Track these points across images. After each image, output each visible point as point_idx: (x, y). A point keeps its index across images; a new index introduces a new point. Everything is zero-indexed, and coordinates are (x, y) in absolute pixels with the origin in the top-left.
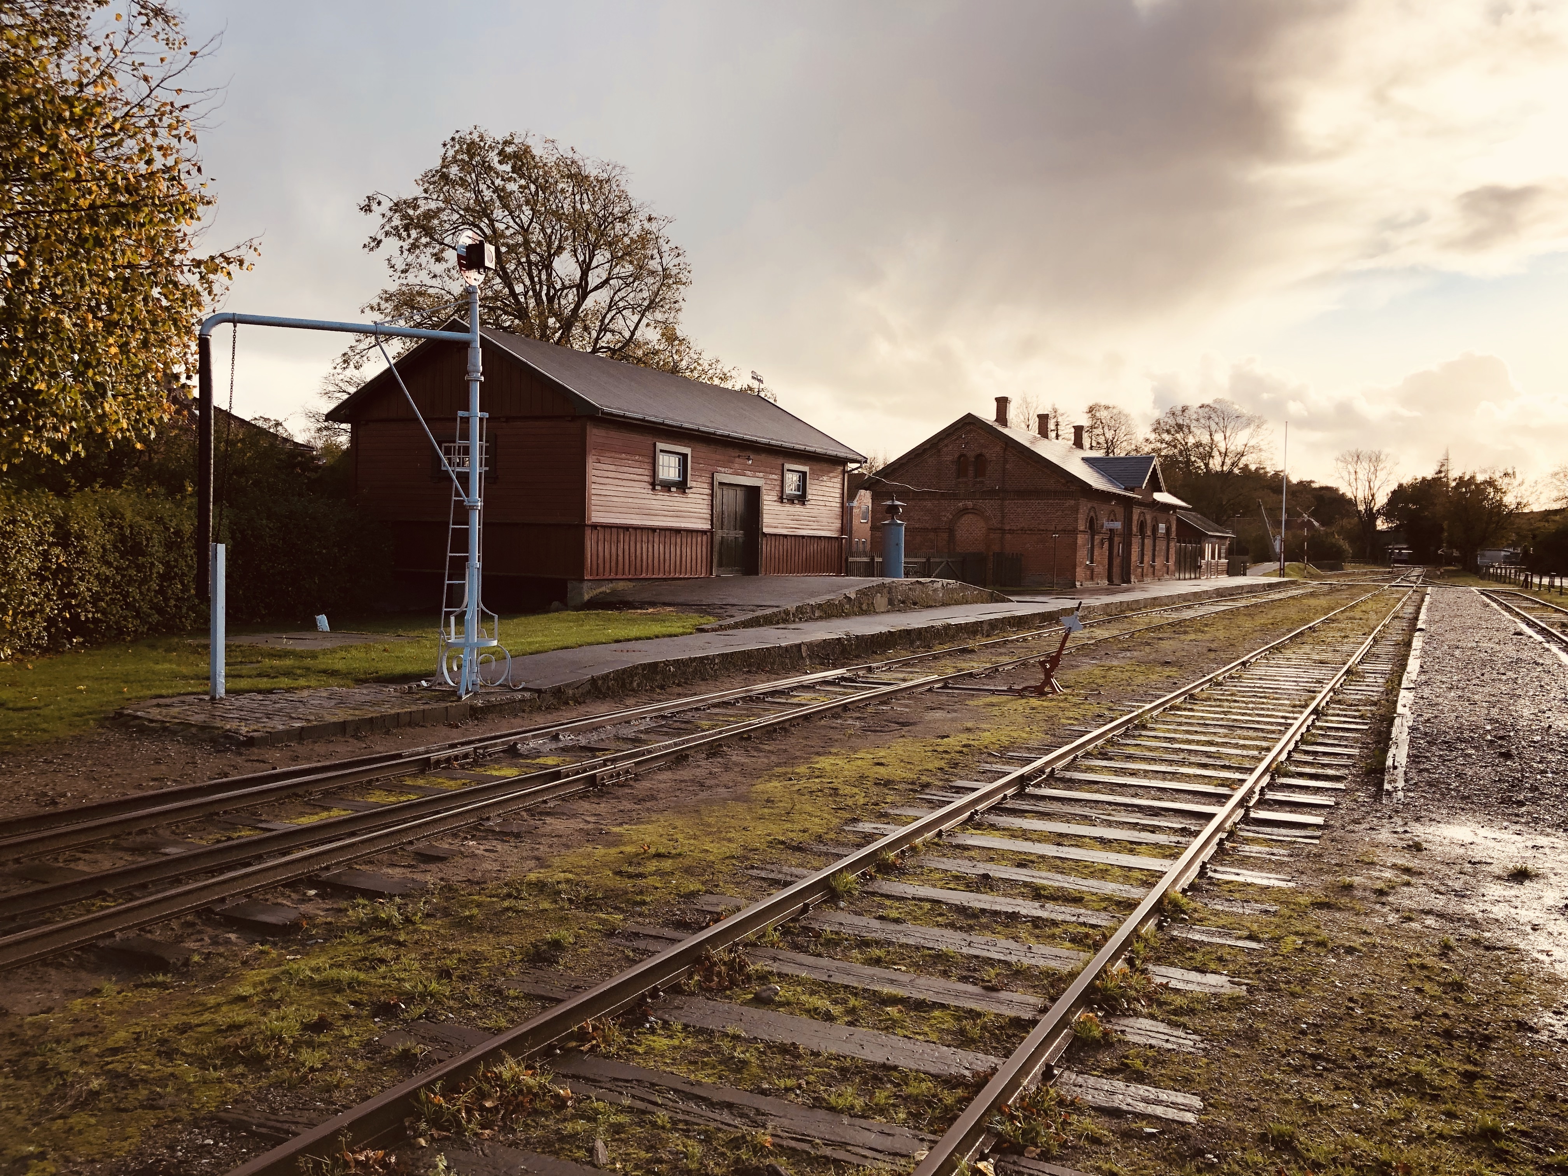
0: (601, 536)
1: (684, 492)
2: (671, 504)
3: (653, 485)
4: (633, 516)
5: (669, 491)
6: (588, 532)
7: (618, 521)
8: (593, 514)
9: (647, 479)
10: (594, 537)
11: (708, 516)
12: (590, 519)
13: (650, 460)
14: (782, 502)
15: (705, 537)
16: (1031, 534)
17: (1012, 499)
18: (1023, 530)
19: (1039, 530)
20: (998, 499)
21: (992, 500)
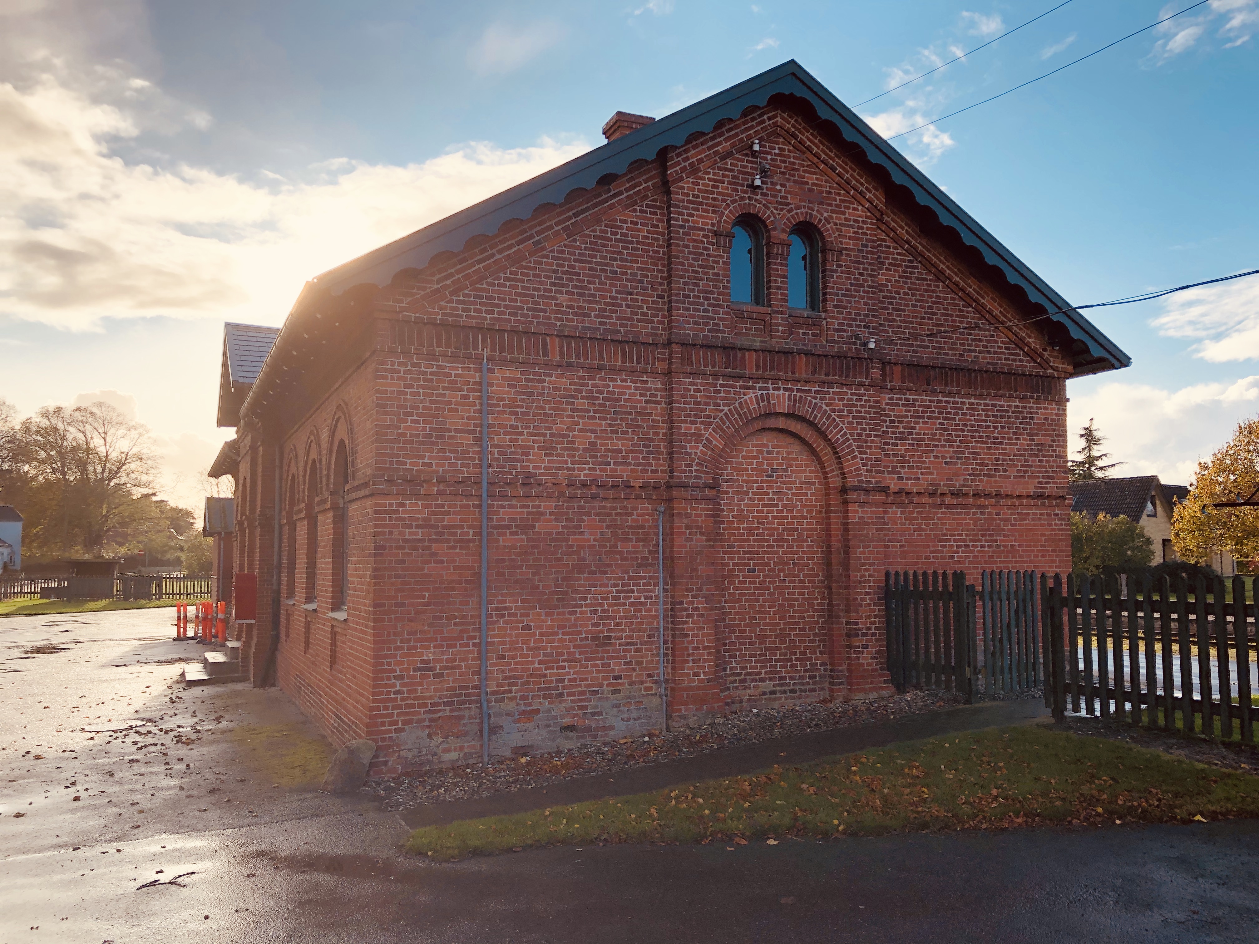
16: (956, 506)
17: (901, 391)
18: (934, 493)
19: (976, 495)
20: (869, 386)
21: (850, 386)
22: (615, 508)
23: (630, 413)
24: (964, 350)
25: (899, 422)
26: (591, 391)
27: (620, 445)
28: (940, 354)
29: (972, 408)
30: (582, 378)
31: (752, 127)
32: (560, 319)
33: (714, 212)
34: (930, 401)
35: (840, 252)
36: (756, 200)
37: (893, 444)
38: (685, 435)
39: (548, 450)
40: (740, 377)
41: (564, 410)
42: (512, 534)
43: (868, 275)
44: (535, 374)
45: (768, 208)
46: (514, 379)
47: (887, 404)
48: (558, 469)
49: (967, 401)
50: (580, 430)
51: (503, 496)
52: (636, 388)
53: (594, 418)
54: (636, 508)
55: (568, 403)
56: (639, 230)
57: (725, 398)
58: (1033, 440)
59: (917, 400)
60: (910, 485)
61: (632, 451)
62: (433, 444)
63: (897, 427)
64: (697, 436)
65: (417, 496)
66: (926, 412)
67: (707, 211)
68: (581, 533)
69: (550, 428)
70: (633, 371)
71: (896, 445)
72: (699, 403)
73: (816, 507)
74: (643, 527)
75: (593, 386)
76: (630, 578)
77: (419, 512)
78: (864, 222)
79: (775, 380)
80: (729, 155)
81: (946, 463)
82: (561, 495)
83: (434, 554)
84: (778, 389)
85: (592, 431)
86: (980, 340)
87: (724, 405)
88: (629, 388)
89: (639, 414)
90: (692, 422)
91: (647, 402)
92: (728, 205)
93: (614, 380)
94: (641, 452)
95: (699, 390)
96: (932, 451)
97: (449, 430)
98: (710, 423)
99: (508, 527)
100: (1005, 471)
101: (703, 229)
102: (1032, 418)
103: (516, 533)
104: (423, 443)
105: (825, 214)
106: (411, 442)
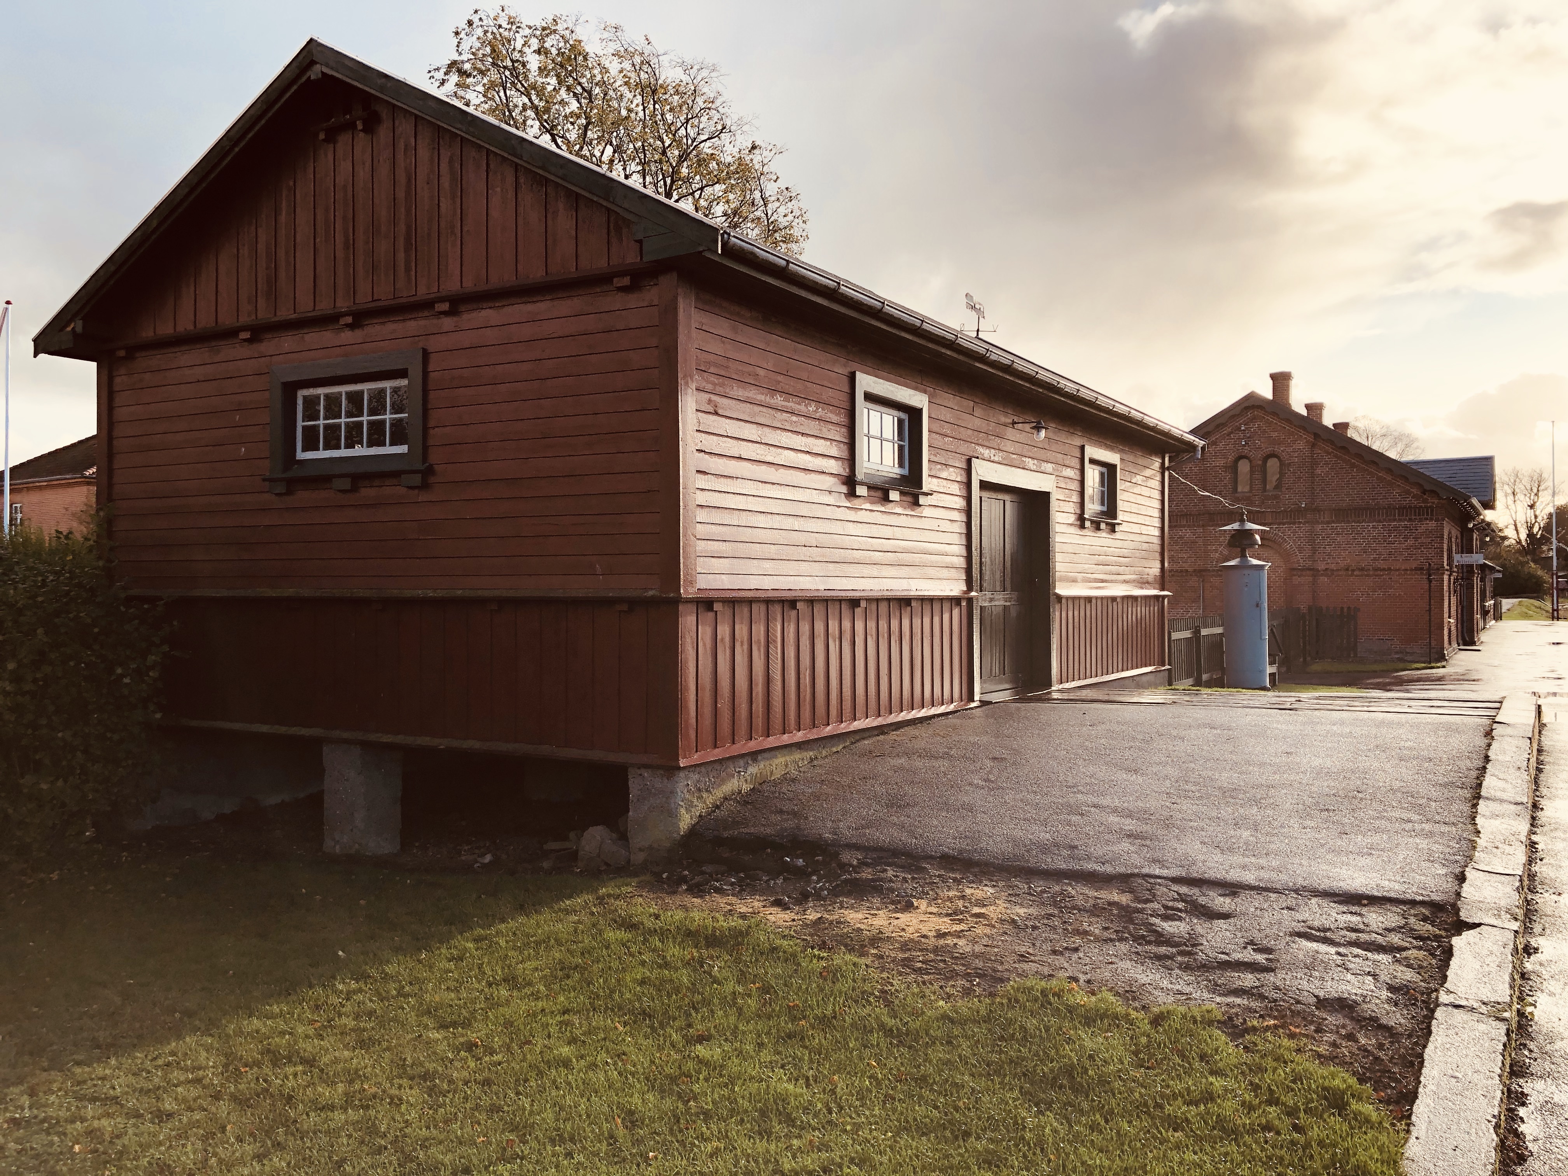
0: (724, 630)
1: (916, 504)
2: (887, 532)
3: (850, 482)
4: (804, 567)
5: (886, 499)
6: (688, 620)
7: (767, 583)
8: (702, 565)
9: (834, 466)
10: (705, 632)
11: (961, 562)
12: (692, 583)
13: (842, 419)
14: (1082, 527)
15: (956, 612)
16: (1362, 576)
17: (1328, 523)
18: (1347, 570)
19: (1376, 570)
20: (1304, 524)
21: (1294, 523)
27: (1184, 555)
31: (1242, 419)
33: (1224, 458)
34: (1346, 526)
35: (1289, 464)
36: (1245, 449)
37: (1323, 548)
38: (1209, 550)
43: (1306, 472)
45: (1251, 452)
47: (1320, 529)
59: (1339, 526)
60: (1333, 566)
63: (1326, 540)
64: (1216, 551)
66: (1344, 532)
70: (1189, 526)
78: (1303, 449)
80: (1232, 433)
81: (1356, 555)
88: (1188, 533)
92: (1231, 454)
96: (1347, 550)
101: (1219, 466)
105: (1282, 449)
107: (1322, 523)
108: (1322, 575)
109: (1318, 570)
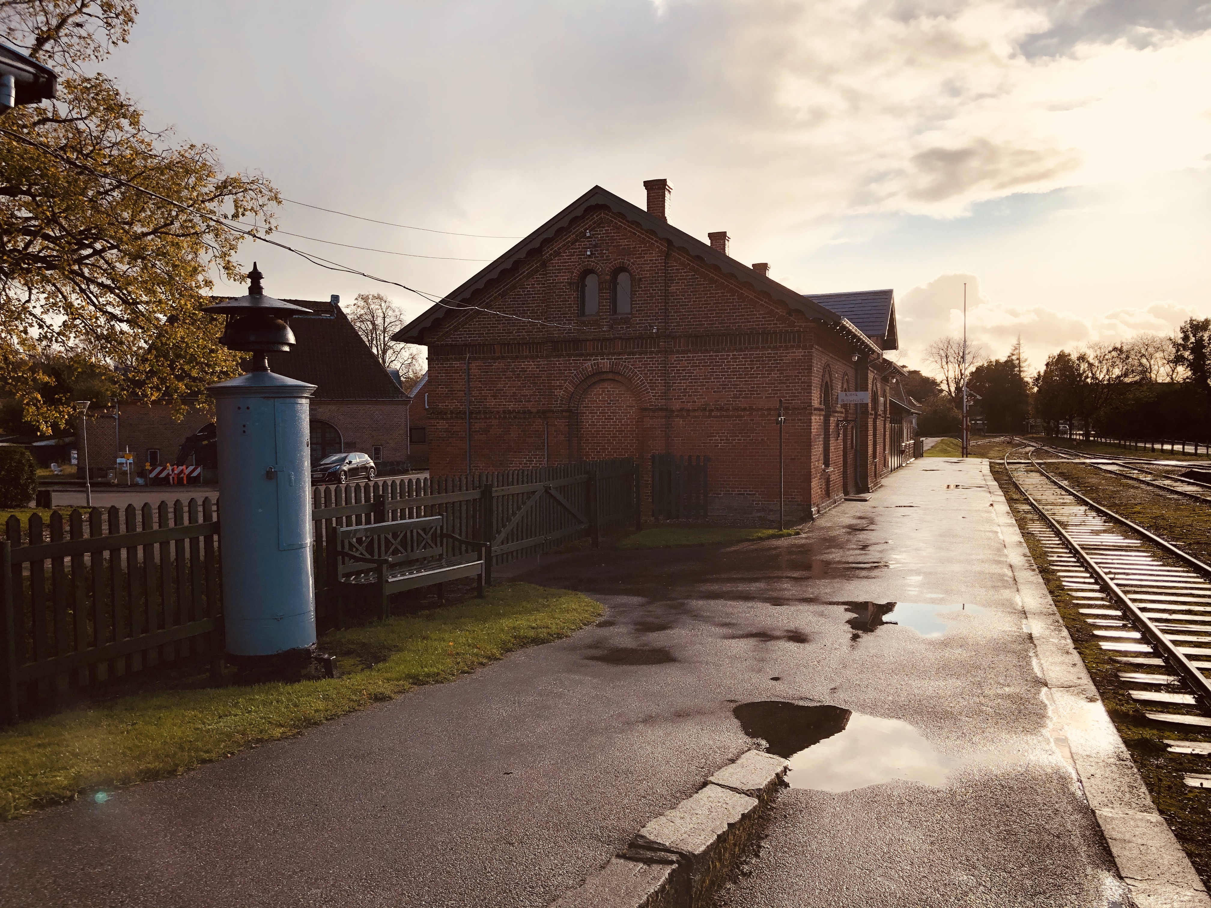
16: (721, 416)
17: (684, 352)
18: (705, 409)
19: (736, 409)
20: (657, 353)
21: (646, 353)
22: (525, 422)
23: (531, 377)
24: (730, 323)
25: (683, 370)
26: (513, 368)
27: (527, 393)
28: (712, 327)
29: (735, 358)
30: (509, 362)
31: (587, 223)
32: (499, 336)
33: (568, 272)
34: (704, 356)
35: (640, 280)
36: (591, 261)
37: (678, 383)
38: (554, 386)
39: (495, 397)
40: (581, 355)
41: (501, 378)
42: (480, 434)
43: (659, 290)
44: (489, 363)
45: (598, 264)
46: (480, 366)
47: (675, 361)
48: (499, 405)
49: (731, 354)
50: (509, 387)
51: (476, 418)
52: (534, 365)
53: (515, 381)
54: (534, 422)
55: (503, 375)
56: (535, 287)
57: (574, 366)
58: (782, 373)
59: (695, 357)
60: (689, 406)
61: (532, 395)
62: (449, 397)
63: (681, 373)
64: (560, 387)
65: (443, 419)
66: (701, 363)
67: (565, 273)
68: (510, 434)
69: (495, 387)
70: (532, 357)
71: (681, 383)
72: (561, 370)
73: (635, 419)
74: (538, 431)
75: (515, 365)
76: (532, 455)
77: (444, 425)
78: (656, 260)
79: (602, 354)
80: (576, 241)
81: (714, 392)
82: (500, 417)
83: (451, 443)
84: (604, 359)
85: (514, 387)
86: (743, 316)
87: (574, 370)
88: (531, 365)
89: (537, 377)
90: (557, 380)
91: (540, 371)
92: (576, 267)
93: (523, 362)
94: (537, 395)
95: (561, 364)
96: (705, 385)
97: (454, 391)
98: (566, 380)
99: (479, 431)
100: (758, 394)
101: (563, 282)
102: (782, 360)
103: (482, 434)
104: (445, 397)
105: (632, 261)
106: (441, 397)
107: (678, 352)
108: (677, 416)
109: (673, 411)
